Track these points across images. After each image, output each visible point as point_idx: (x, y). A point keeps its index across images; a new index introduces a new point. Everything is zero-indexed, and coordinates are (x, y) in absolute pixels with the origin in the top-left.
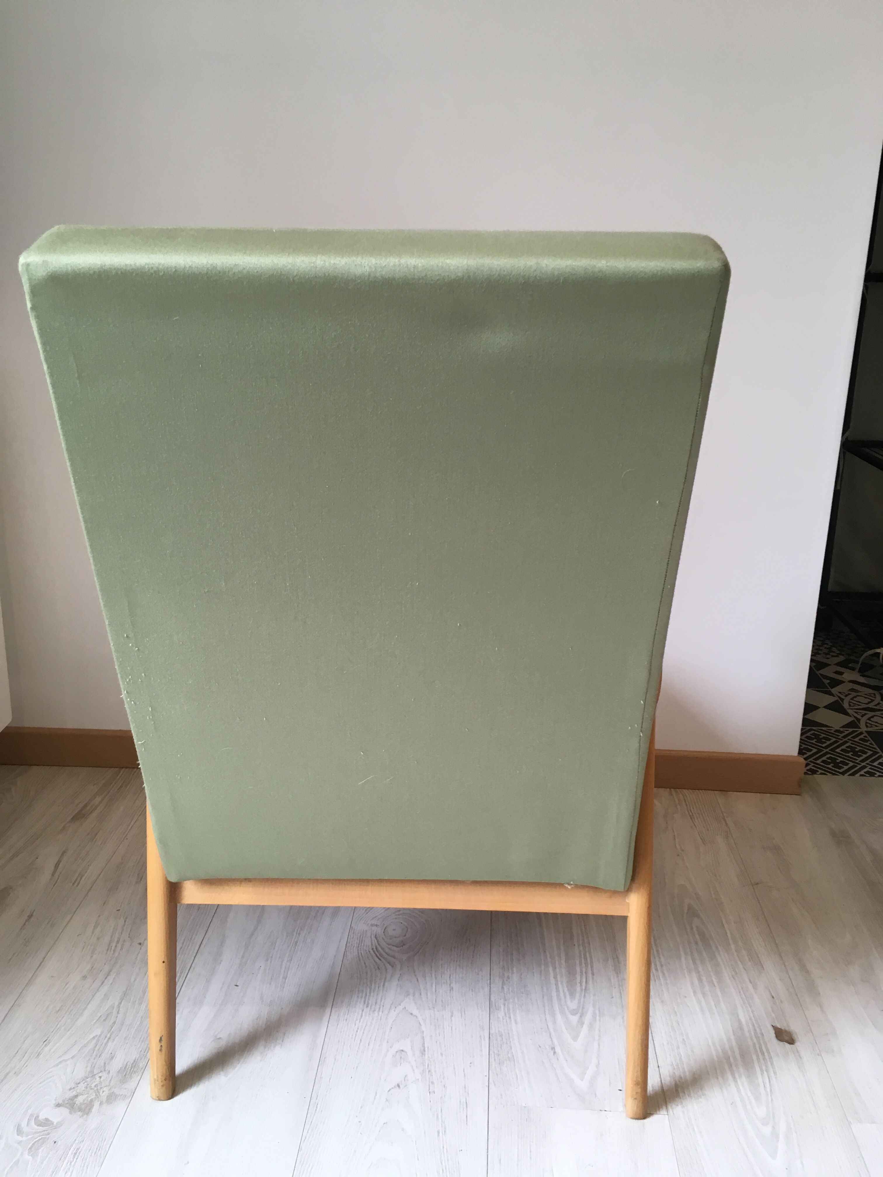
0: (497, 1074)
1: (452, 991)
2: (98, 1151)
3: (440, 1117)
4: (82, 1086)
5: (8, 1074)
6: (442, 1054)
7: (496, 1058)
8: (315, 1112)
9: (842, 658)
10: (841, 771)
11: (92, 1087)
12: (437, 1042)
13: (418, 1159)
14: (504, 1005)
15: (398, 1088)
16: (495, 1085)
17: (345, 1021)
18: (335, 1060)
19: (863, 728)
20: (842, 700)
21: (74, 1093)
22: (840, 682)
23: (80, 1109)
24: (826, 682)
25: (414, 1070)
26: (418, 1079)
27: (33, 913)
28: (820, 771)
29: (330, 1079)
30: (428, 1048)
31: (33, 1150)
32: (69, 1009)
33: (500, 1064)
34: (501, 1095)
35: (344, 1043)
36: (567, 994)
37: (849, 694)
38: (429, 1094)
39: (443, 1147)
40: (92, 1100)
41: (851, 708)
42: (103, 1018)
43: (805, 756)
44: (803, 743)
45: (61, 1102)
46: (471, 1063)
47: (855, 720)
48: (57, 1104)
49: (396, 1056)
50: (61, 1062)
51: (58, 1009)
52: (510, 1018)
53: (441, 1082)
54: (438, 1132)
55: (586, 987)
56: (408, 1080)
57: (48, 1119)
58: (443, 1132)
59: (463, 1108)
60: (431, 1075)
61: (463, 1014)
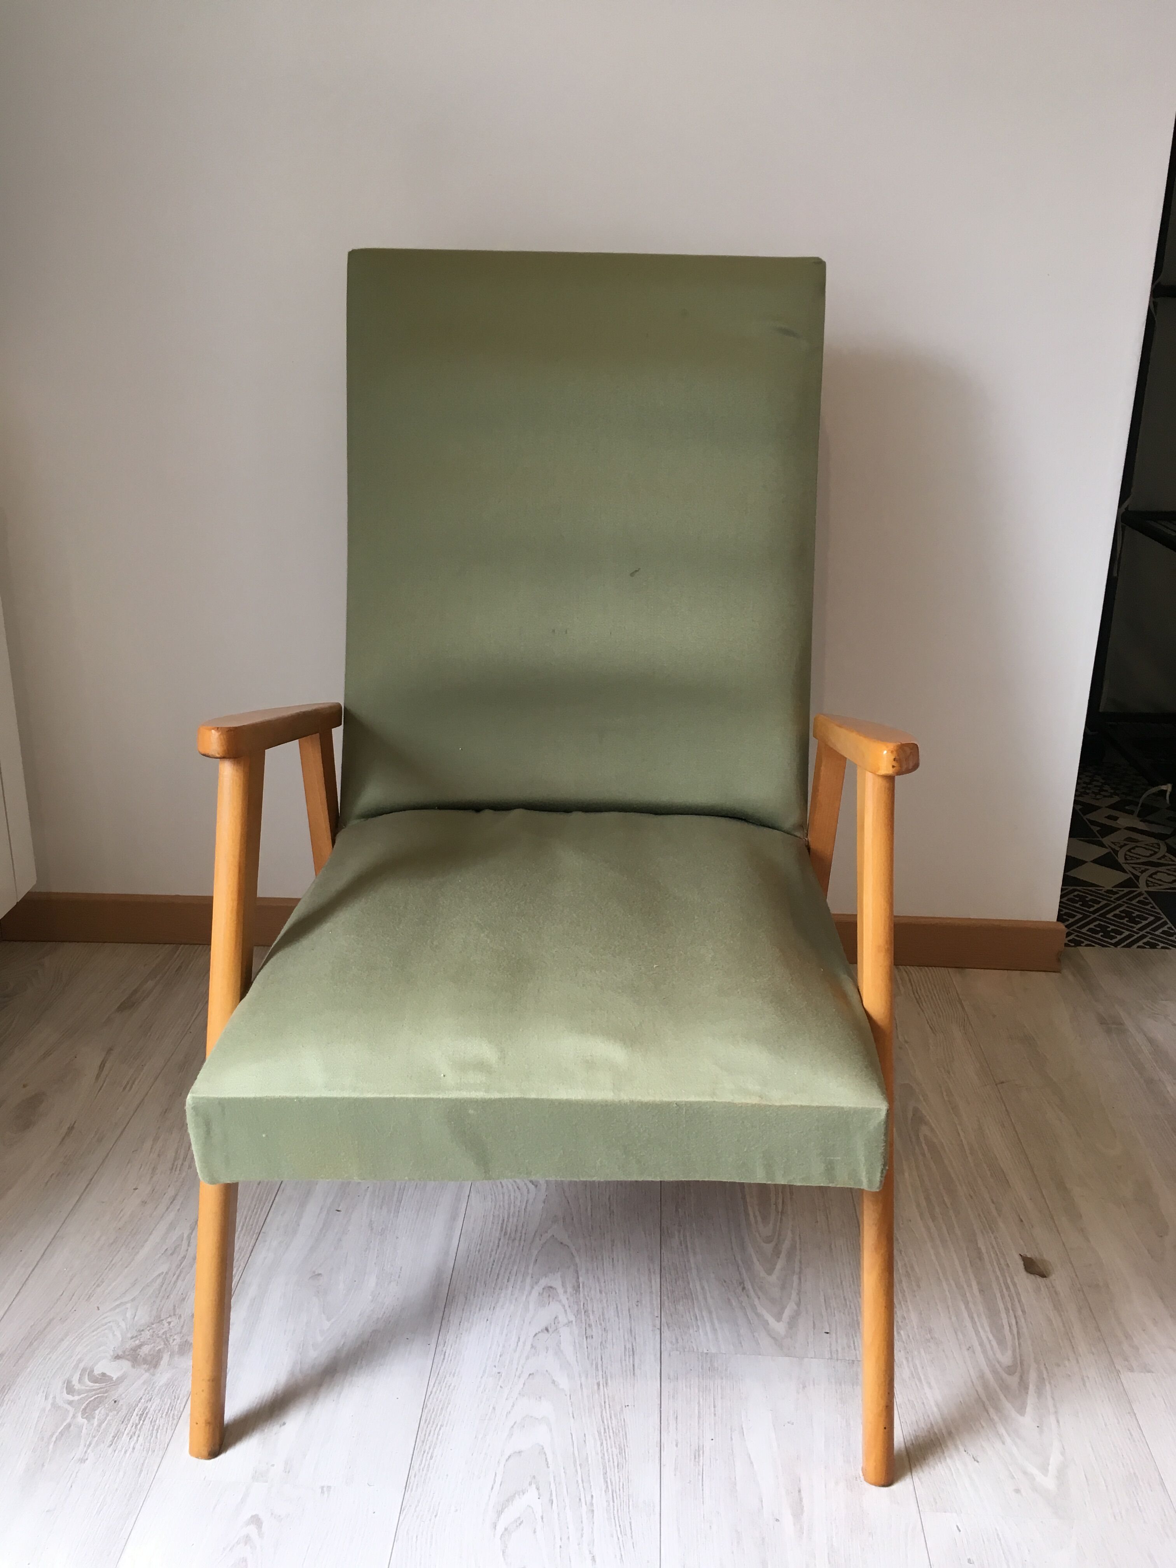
0: (671, 1316)
1: (612, 1215)
2: (170, 1411)
3: (599, 1366)
4: (147, 1334)
5: (51, 1320)
6: (601, 1291)
7: (670, 1295)
8: (443, 1362)
9: (1116, 799)
10: (1113, 941)
11: (159, 1335)
12: (594, 1276)
13: (574, 1418)
14: (679, 1231)
15: (546, 1332)
16: (669, 1327)
18: (466, 1299)
19: (1143, 887)
20: (1116, 852)
21: (137, 1342)
22: (1113, 830)
23: (145, 1361)
24: (1096, 829)
25: (566, 1311)
26: (572, 1322)
27: (74, 1124)
28: (1086, 942)
29: (460, 1323)
30: (583, 1283)
31: (88, 1412)
32: (125, 1241)
33: (674, 1302)
34: (677, 1340)
35: (477, 1280)
36: (759, 1219)
37: (1125, 845)
38: (585, 1339)
39: (605, 1402)
40: (159, 1351)
41: (1128, 862)
42: (170, 1252)
43: (1067, 923)
44: (1063, 907)
45: (120, 1353)
46: (638, 1302)
47: (1132, 877)
48: (116, 1355)
49: (542, 1293)
50: (118, 1306)
51: (111, 1241)
52: (687, 1247)
53: (601, 1324)
54: (598, 1384)
55: (783, 1209)
56: (558, 1323)
57: (105, 1374)
58: (605, 1385)
59: (629, 1356)
60: (589, 1317)
61: (627, 1243)
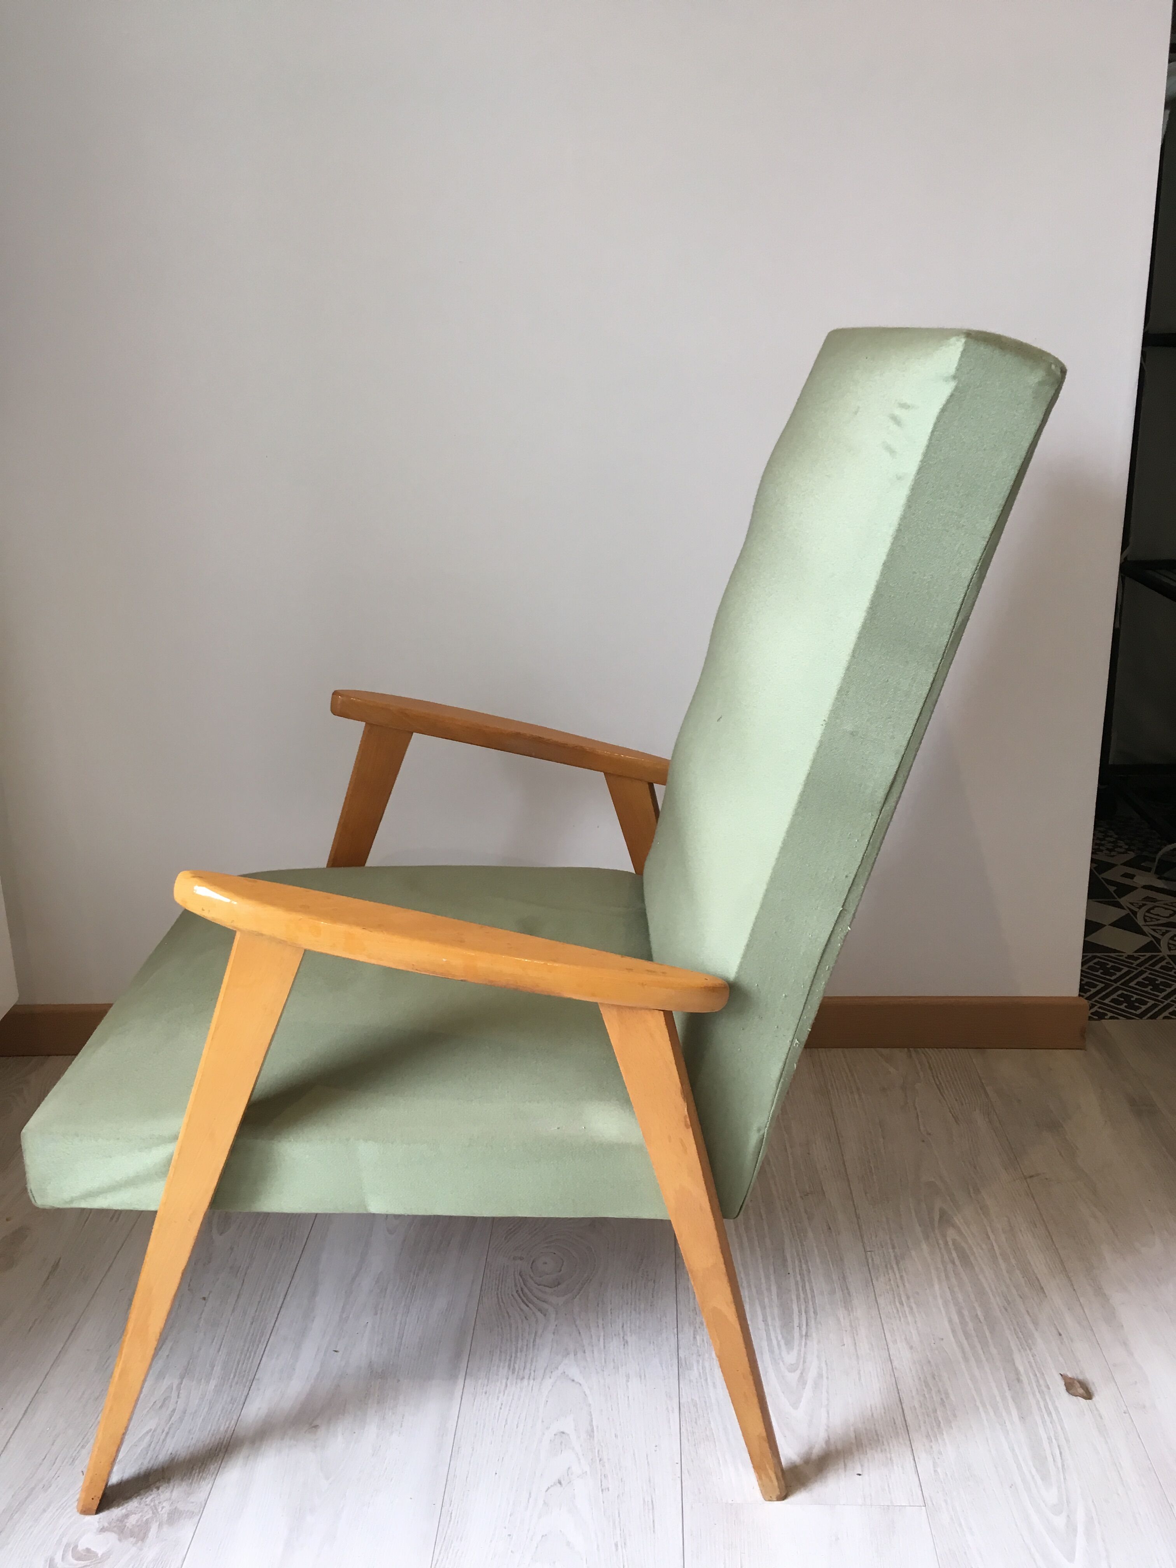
0: (692, 1461)
1: (626, 1346)
3: (617, 1522)
4: (134, 1502)
5: (33, 1489)
6: (616, 1436)
7: (690, 1438)
8: (449, 1524)
9: (1131, 855)
10: (1138, 1012)
11: (147, 1503)
12: (609, 1419)
15: (559, 1485)
16: (690, 1475)
17: (484, 1394)
18: (473, 1450)
19: (1165, 951)
20: (1135, 913)
21: (123, 1511)
22: (1131, 889)
23: (132, 1533)
24: (1112, 889)
25: (579, 1460)
26: (586, 1472)
27: (59, 1262)
28: (1110, 1014)
29: (467, 1477)
30: (598, 1427)
33: (695, 1445)
34: (699, 1490)
35: (484, 1427)
36: (782, 1343)
37: (1144, 905)
38: (601, 1492)
40: (147, 1522)
41: (1147, 923)
42: (159, 1405)
43: (1088, 994)
44: (1085, 977)
45: (106, 1525)
47: (1153, 940)
48: (101, 1527)
49: (554, 1440)
52: (706, 1380)
53: (617, 1475)
55: (807, 1333)
56: (572, 1474)
57: (90, 1549)
58: (623, 1545)
59: (649, 1510)
60: (604, 1466)
61: (643, 1380)
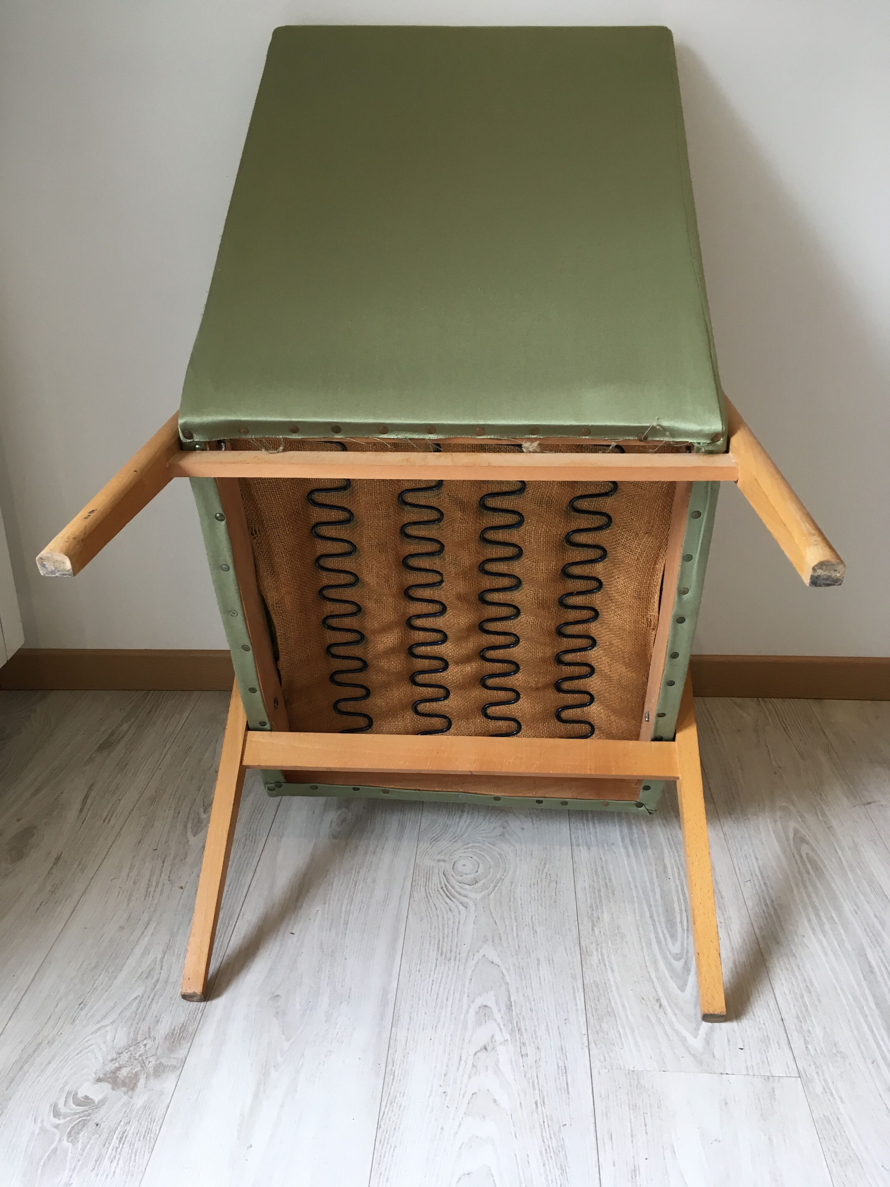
0: (597, 1033)
1: (535, 936)
2: (146, 1134)
3: (536, 1085)
4: (125, 1056)
5: (40, 1044)
6: (531, 1010)
7: (594, 1013)
8: (393, 1081)
11: (136, 1058)
12: (524, 995)
13: (516, 1137)
14: (597, 950)
15: (484, 1050)
16: (596, 1045)
17: (418, 972)
18: (410, 1019)
21: (117, 1065)
23: (124, 1084)
25: (501, 1029)
26: (507, 1040)
27: (61, 855)
29: (406, 1042)
30: (515, 1002)
31: (73, 1135)
32: (105, 965)
33: (599, 1020)
34: (605, 1057)
35: (419, 999)
36: (668, 936)
38: (521, 1057)
39: (544, 1122)
40: (137, 1074)
42: (144, 976)
45: (102, 1076)
46: (566, 1020)
48: (98, 1078)
49: (479, 1012)
50: (99, 1029)
51: (93, 966)
52: (605, 965)
53: (534, 1043)
54: (536, 1103)
56: (495, 1041)
57: (88, 1097)
58: (542, 1103)
59: (562, 1074)
60: (522, 1035)
61: (551, 962)
